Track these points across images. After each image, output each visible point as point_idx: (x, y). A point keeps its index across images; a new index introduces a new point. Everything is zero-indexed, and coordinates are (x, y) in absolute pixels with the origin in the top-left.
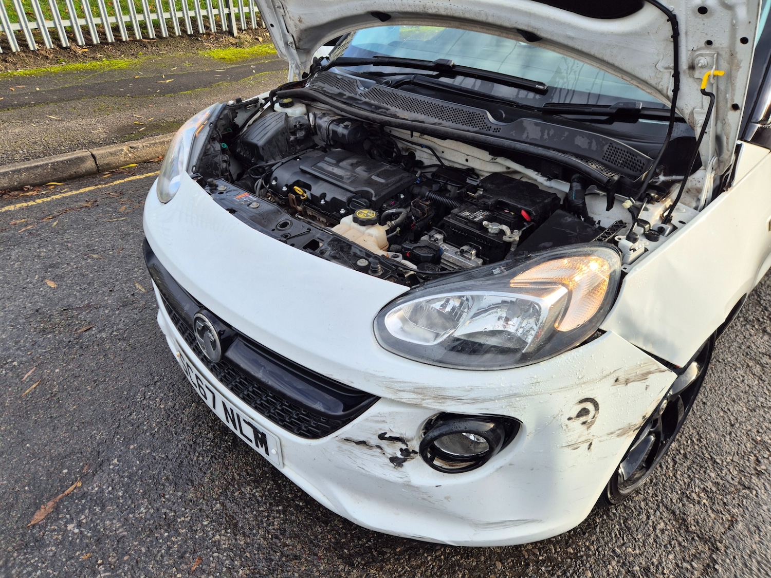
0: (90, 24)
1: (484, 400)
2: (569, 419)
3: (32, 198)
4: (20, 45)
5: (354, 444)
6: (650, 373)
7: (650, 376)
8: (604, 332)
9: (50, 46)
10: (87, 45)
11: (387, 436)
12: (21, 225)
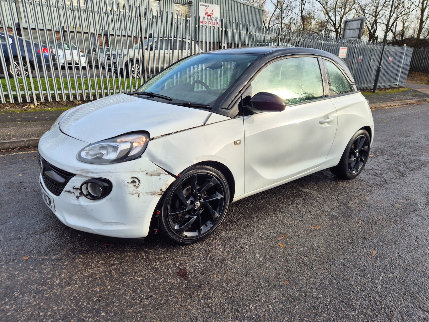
0: (83, 92)
1: (99, 173)
2: (128, 183)
3: (31, 151)
4: (52, 99)
5: (67, 192)
6: (161, 174)
7: (161, 175)
8: (141, 157)
9: (65, 100)
10: (81, 100)
11: (75, 187)
12: (21, 158)
